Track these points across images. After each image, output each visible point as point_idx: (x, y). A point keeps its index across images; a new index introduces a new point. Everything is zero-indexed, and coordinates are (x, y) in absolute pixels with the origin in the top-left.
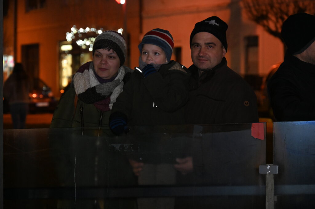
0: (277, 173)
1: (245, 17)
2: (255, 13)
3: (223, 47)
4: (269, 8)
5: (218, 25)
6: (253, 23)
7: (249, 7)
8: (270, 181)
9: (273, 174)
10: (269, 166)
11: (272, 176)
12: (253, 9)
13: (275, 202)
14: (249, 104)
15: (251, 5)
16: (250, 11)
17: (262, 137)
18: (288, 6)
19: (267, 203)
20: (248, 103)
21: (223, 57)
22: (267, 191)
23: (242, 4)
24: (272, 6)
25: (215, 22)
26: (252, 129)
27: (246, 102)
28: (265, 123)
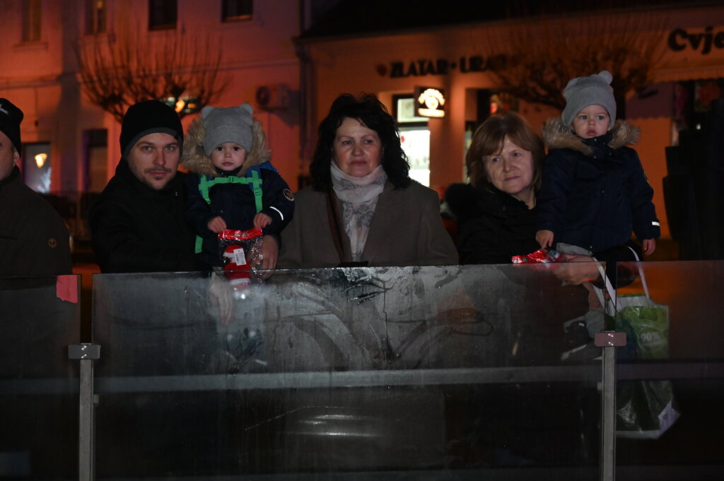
0: (99, 357)
1: (85, 97)
2: (101, 92)
3: (15, 149)
4: (124, 84)
5: (6, 112)
6: (98, 109)
7: (92, 81)
8: (87, 369)
9: (92, 359)
10: (85, 347)
11: (89, 361)
12: (97, 85)
13: (94, 404)
14: (55, 245)
15: (95, 78)
16: (94, 89)
17: (74, 298)
18: (155, 81)
19: (81, 407)
20: (54, 243)
21: (14, 165)
22: (81, 387)
23: (79, 77)
24: (129, 82)
25: (2, 107)
26: (58, 285)
27: (52, 241)
28: (80, 276)
